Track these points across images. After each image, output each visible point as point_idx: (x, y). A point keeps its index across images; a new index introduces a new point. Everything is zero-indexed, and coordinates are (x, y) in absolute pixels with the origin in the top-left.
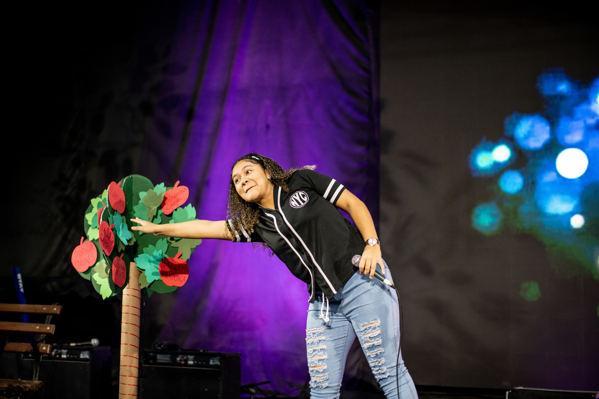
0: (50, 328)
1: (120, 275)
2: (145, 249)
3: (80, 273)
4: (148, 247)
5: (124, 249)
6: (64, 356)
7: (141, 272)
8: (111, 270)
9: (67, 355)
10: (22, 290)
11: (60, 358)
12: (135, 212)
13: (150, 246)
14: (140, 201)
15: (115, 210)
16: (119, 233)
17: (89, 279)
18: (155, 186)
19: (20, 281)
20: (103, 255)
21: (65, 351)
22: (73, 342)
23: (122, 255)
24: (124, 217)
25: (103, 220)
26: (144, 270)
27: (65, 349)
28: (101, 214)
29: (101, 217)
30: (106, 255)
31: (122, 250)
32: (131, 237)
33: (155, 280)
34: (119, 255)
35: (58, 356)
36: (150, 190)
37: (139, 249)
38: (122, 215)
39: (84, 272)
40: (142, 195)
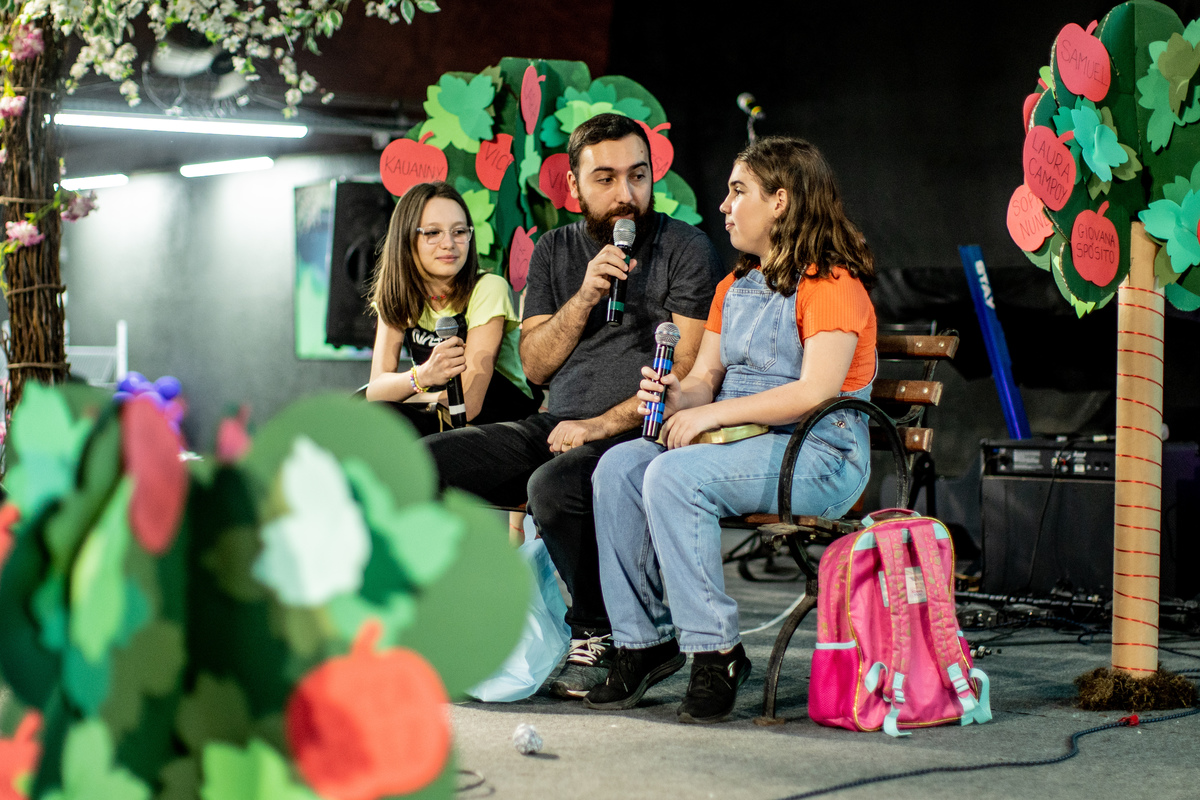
0: (931, 390)
1: (1097, 255)
2: (1167, 188)
3: (1027, 255)
4: (1172, 181)
5: (1106, 192)
6: (1079, 469)
7: (1161, 246)
8: (1069, 246)
9: (1086, 465)
10: (990, 303)
11: (1071, 474)
12: (1141, 95)
13: (1179, 179)
14: (1152, 67)
15: (1076, 96)
16: (1090, 153)
17: (1048, 269)
18: (1186, 24)
19: (984, 279)
20: (1044, 210)
21: (1080, 456)
22: (1099, 434)
23: (1105, 205)
24: (1106, 110)
25: (1036, 123)
26: (1165, 241)
27: (1081, 450)
28: (1032, 109)
29: (1033, 115)
30: (1049, 209)
31: (1102, 192)
32: (1125, 160)
33: (1191, 266)
34: (1094, 205)
35: (1065, 469)
36: (1175, 35)
37: (1155, 188)
38: (1099, 105)
39: (1035, 252)
40: (1157, 49)
